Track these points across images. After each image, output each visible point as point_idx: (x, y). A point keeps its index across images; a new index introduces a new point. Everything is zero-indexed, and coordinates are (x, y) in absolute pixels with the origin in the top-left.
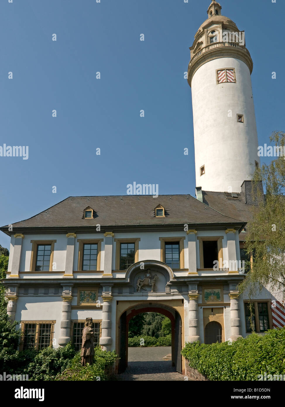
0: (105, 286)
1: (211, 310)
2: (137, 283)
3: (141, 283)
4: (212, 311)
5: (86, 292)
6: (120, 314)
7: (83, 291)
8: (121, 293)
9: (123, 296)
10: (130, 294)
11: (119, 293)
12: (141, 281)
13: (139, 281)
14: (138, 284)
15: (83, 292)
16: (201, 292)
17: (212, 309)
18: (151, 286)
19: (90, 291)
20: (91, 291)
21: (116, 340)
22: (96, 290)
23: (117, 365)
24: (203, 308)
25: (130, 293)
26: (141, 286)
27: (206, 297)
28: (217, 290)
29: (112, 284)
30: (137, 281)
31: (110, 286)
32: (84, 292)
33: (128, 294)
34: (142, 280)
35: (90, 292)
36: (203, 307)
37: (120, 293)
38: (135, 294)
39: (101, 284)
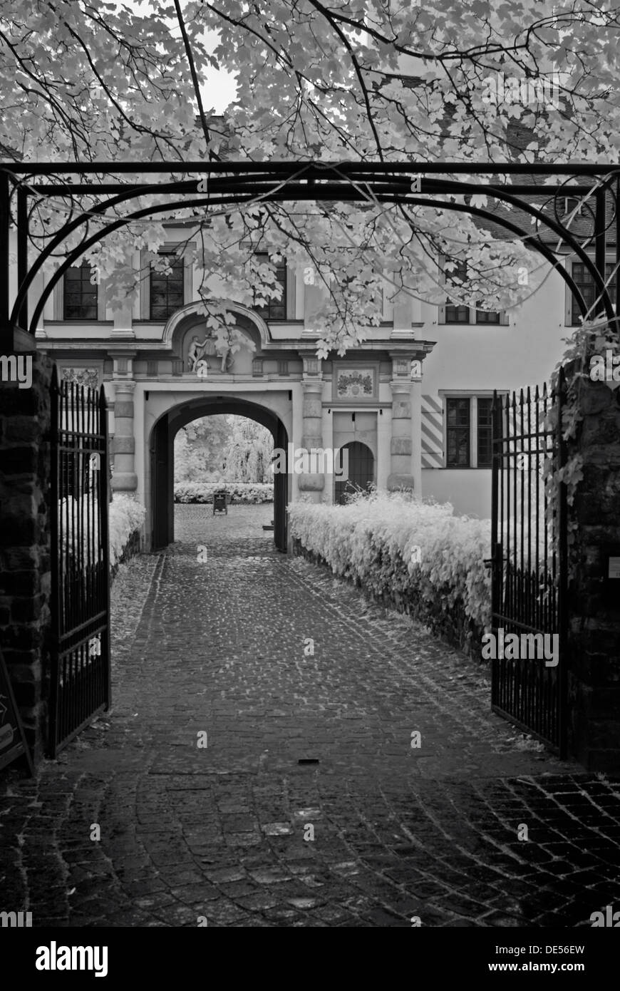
0: (117, 357)
1: (350, 418)
2: (189, 351)
3: (199, 350)
4: (354, 420)
5: (75, 370)
6: (152, 422)
7: (68, 367)
8: (155, 374)
9: (158, 381)
10: (175, 378)
11: (150, 374)
12: (197, 347)
13: (193, 348)
14: (192, 354)
15: (68, 370)
16: (329, 377)
17: (354, 415)
18: (221, 358)
19: (84, 367)
20: (88, 367)
21: (145, 478)
22: (98, 367)
23: (149, 532)
24: (334, 412)
25: (175, 374)
26: (199, 357)
27: (340, 388)
28: (365, 373)
29: (135, 354)
30: (189, 346)
31: (128, 357)
32: (72, 371)
33: (170, 377)
34: (201, 343)
35: (84, 370)
36: (332, 410)
37: (152, 373)
38: (185, 377)
39: (109, 354)
